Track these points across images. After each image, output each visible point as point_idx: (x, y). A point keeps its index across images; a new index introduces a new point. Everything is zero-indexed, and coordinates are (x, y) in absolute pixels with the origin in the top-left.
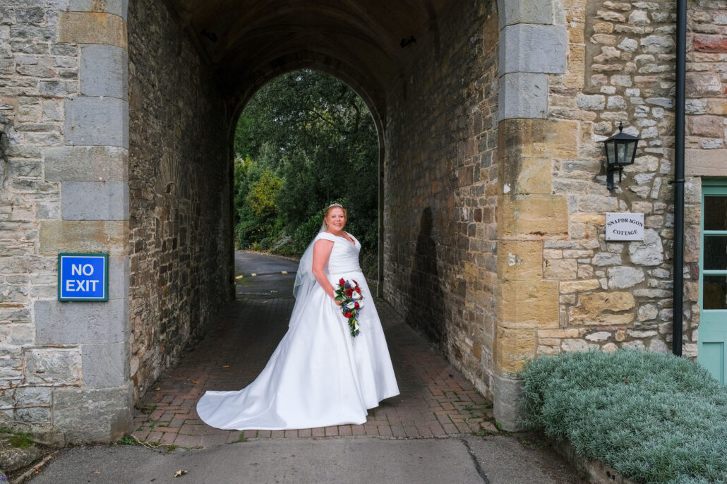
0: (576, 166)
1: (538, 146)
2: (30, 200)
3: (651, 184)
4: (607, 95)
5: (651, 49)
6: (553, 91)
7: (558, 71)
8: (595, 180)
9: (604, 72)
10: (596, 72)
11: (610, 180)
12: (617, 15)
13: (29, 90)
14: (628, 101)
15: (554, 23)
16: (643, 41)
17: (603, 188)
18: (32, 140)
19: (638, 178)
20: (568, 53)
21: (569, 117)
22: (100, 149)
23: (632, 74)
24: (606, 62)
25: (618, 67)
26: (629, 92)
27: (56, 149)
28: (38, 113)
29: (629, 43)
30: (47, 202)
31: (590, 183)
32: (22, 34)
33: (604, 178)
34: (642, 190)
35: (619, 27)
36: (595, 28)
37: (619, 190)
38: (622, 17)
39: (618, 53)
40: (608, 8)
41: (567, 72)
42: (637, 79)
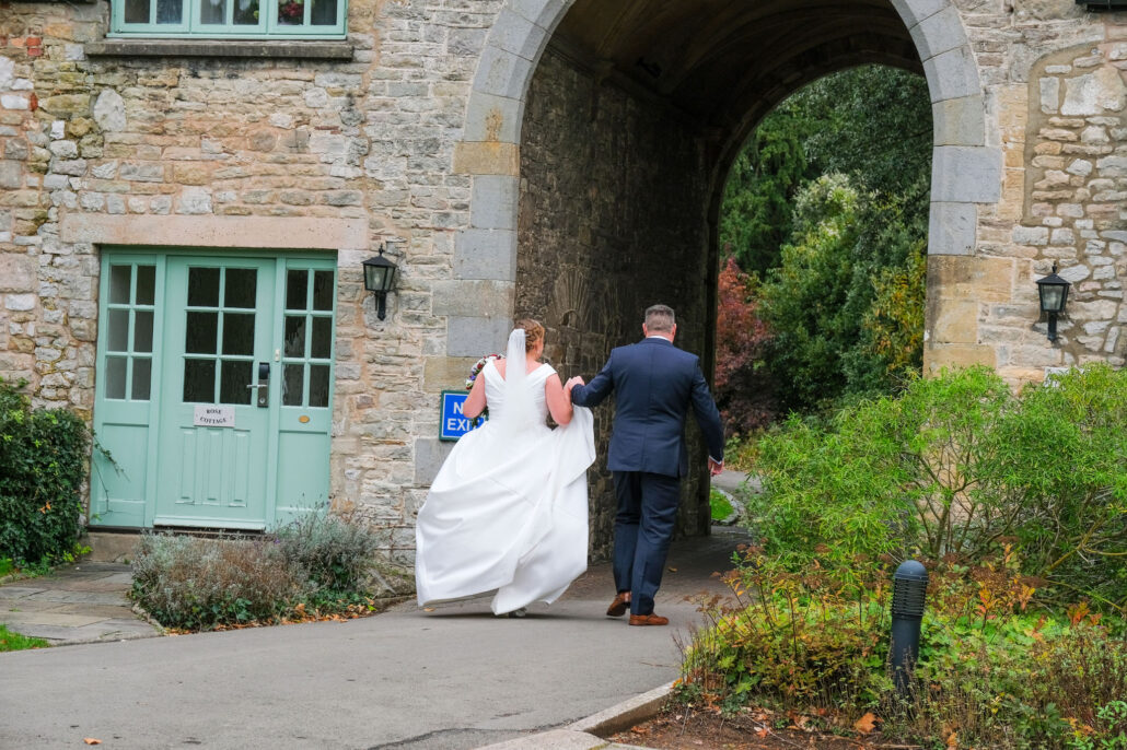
0: (1008, 311)
1: (962, 287)
2: (418, 335)
3: (1105, 334)
4: (1051, 228)
5: (1109, 172)
6: (983, 223)
7: (990, 200)
8: (1034, 328)
9: (1049, 201)
10: (1038, 200)
11: (1052, 330)
12: (1065, 133)
13: (422, 223)
14: (1077, 235)
15: (987, 144)
16: (1099, 163)
17: (1043, 338)
18: (422, 273)
19: (1088, 327)
20: (1004, 178)
21: (1001, 253)
22: (487, 283)
23: (1084, 203)
24: (1051, 188)
25: (1066, 194)
26: (1078, 224)
27: (445, 283)
28: (429, 246)
29: (1082, 166)
30: (433, 337)
31: (1026, 331)
32: (418, 166)
33: (1045, 326)
34: (1094, 342)
35: (1069, 148)
36: (1037, 150)
37: (1064, 340)
38: (1071, 135)
39: (1065, 178)
40: (1054, 126)
41: (1002, 201)
42: (1091, 208)
